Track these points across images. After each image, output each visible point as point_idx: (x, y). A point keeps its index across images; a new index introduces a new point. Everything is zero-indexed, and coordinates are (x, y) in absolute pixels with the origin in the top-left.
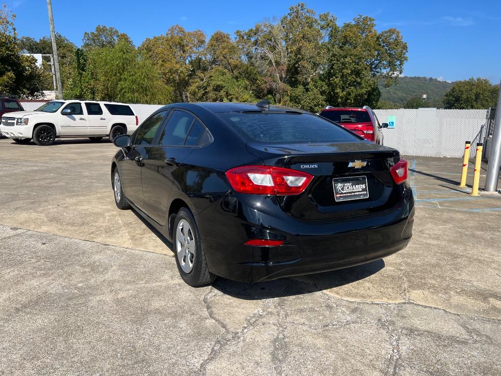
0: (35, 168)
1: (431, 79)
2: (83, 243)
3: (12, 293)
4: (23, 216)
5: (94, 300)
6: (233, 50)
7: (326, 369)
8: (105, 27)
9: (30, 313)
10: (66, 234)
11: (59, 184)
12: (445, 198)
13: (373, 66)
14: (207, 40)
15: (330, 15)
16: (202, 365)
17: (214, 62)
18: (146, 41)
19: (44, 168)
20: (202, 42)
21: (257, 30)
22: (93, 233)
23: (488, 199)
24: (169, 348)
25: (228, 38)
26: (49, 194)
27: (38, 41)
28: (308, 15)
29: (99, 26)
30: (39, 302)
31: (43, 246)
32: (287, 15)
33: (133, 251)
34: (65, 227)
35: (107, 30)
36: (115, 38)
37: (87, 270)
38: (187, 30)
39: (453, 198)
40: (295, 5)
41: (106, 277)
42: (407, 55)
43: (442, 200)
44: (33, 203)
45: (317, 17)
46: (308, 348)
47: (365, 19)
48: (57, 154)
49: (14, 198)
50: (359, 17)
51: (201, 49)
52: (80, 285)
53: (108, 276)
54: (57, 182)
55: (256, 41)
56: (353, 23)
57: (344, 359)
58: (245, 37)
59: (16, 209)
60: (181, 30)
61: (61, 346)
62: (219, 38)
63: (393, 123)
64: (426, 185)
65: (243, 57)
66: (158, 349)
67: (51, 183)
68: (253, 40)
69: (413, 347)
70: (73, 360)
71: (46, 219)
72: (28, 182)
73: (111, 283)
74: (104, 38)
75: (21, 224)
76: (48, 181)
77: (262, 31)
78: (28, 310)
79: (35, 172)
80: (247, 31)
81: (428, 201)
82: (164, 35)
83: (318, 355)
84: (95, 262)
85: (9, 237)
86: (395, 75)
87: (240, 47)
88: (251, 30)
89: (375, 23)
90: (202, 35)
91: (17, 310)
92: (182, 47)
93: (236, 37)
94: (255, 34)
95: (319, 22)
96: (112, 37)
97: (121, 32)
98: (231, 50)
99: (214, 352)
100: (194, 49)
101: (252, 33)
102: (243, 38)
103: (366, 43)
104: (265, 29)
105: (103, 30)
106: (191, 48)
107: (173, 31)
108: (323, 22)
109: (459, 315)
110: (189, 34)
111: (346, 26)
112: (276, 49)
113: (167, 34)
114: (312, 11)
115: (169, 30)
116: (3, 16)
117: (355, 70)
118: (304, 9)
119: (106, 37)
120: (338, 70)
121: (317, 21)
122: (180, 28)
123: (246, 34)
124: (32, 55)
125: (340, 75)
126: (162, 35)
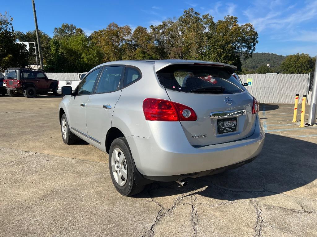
0: (32, 114)
1: (273, 54)
2: (70, 160)
3: (35, 190)
4: (31, 144)
5: (84, 193)
6: (149, 38)
7: (222, 228)
8: (67, 24)
9: (48, 201)
10: (59, 154)
11: (48, 124)
12: (284, 129)
13: (237, 47)
14: (132, 32)
15: (209, 15)
16: (152, 227)
17: (136, 45)
18: (94, 33)
19: (37, 114)
20: (129, 33)
21: (164, 25)
22: (75, 154)
23: (310, 129)
24: (132, 218)
25: (146, 30)
26: (44, 131)
27: (25, 34)
28: (195, 15)
29: (64, 24)
30: (52, 195)
31: (47, 162)
32: (182, 16)
33: (102, 164)
34: (58, 150)
35: (69, 26)
36: (74, 31)
37: (76, 175)
38: (120, 26)
39: (289, 129)
40: (187, 9)
41: (88, 179)
42: (257, 39)
43: (282, 130)
44: (35, 136)
45: (201, 17)
46: (211, 217)
47: (232, 18)
48: (43, 106)
49: (23, 133)
50: (227, 16)
51: (128, 38)
52: (74, 184)
53: (89, 179)
54: (47, 123)
55: (163, 32)
56: (224, 20)
57: (232, 223)
58: (157, 30)
59: (26, 140)
60: (116, 26)
61: (70, 218)
62: (140, 30)
63: (250, 83)
64: (272, 121)
65: (155, 42)
66: (126, 218)
67: (44, 124)
68: (161, 31)
69: (270, 215)
70: (78, 225)
71: (45, 146)
72: (30, 123)
73: (92, 183)
74: (67, 32)
75: (31, 149)
76: (41, 122)
77: (167, 26)
78: (47, 199)
79: (32, 116)
80: (157, 26)
81: (274, 131)
82: (106, 29)
83: (217, 220)
84: (80, 171)
85: (26, 157)
86: (251, 52)
87: (153, 36)
88: (160, 25)
89: (237, 20)
90: (129, 29)
91: (40, 199)
92: (117, 37)
93: (150, 29)
94: (162, 28)
95: (202, 20)
96: (72, 31)
97: (77, 27)
98: (148, 38)
99: (157, 220)
100: (124, 37)
101: (161, 27)
102: (155, 30)
103: (232, 32)
104: (169, 25)
105: (66, 26)
106: (122, 37)
107: (111, 26)
108: (205, 20)
109: (296, 197)
110: (121, 28)
111: (220, 22)
112: (176, 37)
113: (107, 29)
114: (198, 13)
115: (108, 26)
116: (5, 19)
117: (226, 49)
118: (193, 12)
119: (68, 31)
120: (215, 49)
121: (201, 20)
122: (115, 25)
123: (157, 28)
124: (24, 43)
125: (216, 53)
126: (104, 29)
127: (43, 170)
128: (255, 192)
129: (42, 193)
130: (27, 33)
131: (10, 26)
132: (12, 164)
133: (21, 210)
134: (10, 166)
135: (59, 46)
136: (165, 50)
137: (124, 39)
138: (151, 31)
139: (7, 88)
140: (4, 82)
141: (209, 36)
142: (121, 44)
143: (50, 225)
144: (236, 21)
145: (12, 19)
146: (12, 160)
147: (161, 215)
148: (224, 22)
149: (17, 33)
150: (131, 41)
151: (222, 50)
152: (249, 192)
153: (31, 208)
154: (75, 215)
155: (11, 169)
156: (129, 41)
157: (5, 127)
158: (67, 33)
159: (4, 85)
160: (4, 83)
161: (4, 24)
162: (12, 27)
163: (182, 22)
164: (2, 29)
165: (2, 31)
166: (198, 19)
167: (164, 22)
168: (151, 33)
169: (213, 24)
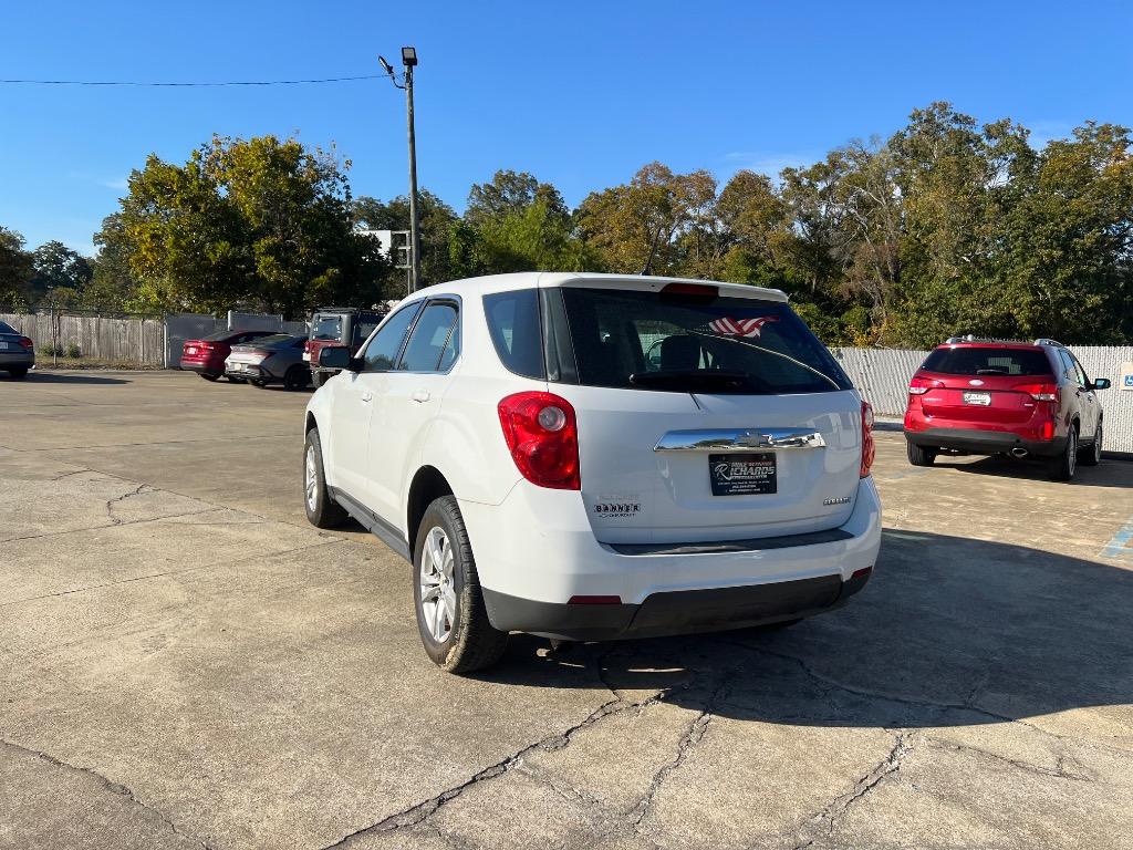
6: (777, 213)
8: (511, 172)
9: (341, 643)
14: (718, 192)
15: (1013, 124)
16: (569, 732)
17: (726, 238)
18: (591, 197)
20: (709, 195)
21: (834, 164)
25: (766, 185)
27: (387, 205)
28: (956, 127)
29: (501, 171)
31: (366, 563)
32: (902, 131)
35: (515, 178)
36: (530, 194)
38: (675, 173)
40: (923, 106)
45: (978, 131)
47: (1106, 130)
50: (1087, 126)
51: (703, 212)
55: (830, 189)
56: (1073, 140)
58: (805, 182)
60: (665, 173)
62: (747, 186)
65: (797, 225)
68: (821, 186)
69: (931, 763)
74: (508, 195)
77: (844, 167)
78: (339, 639)
80: (808, 168)
82: (628, 184)
83: (757, 747)
85: (318, 546)
87: (791, 203)
88: (818, 167)
89: (1131, 137)
90: (707, 180)
91: (325, 638)
92: (665, 207)
93: (783, 181)
94: (827, 174)
95: (985, 141)
96: (524, 194)
97: (541, 181)
98: (770, 211)
99: (591, 720)
100: (690, 211)
101: (820, 172)
102: (799, 183)
103: (1106, 185)
104: (851, 163)
105: (507, 179)
106: (683, 209)
107: (647, 175)
108: (993, 143)
109: (1059, 737)
110: (680, 179)
111: (1055, 147)
112: (876, 204)
113: (634, 183)
114: (966, 118)
115: (637, 176)
116: (330, 163)
117: (1074, 248)
118: (948, 114)
119: (512, 192)
120: (1027, 250)
121: (980, 140)
122: (662, 169)
123: (806, 175)
124: (373, 232)
125: (1033, 261)
126: (622, 185)
127: (350, 580)
128: (930, 704)
129: (332, 626)
130: (390, 202)
131: (341, 185)
132: (281, 557)
133: (276, 652)
134: (276, 561)
135: (473, 242)
136: (834, 253)
137: (689, 218)
138: (786, 187)
139: (312, 368)
140: (307, 349)
141: (1004, 200)
142: (678, 232)
143: (331, 689)
144: (1125, 143)
145: (349, 163)
146: (285, 548)
147: (606, 711)
148: (1072, 146)
149: (362, 203)
150: (712, 223)
151: (1057, 253)
152: (905, 702)
153: (300, 652)
154: (395, 679)
155: (275, 568)
156: (703, 222)
157: (285, 471)
158: (505, 199)
159: (307, 357)
160: (308, 352)
161: (326, 178)
162: (347, 187)
163: (903, 152)
164: (320, 192)
165: (319, 199)
166: (964, 140)
167: (834, 154)
168: (786, 194)
169: (1028, 154)
